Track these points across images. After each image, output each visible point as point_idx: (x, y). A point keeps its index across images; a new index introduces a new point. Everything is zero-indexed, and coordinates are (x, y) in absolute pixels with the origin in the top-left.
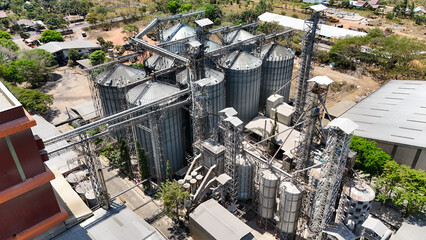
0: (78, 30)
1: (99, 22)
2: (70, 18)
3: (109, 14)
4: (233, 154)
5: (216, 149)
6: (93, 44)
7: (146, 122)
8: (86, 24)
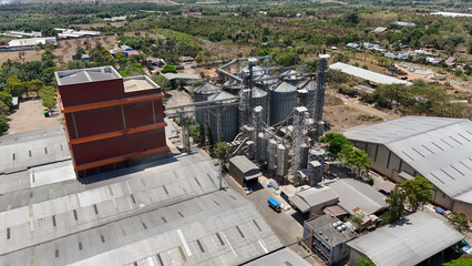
0: (187, 66)
1: (203, 63)
2: (184, 58)
3: (213, 57)
4: (258, 132)
5: (249, 129)
6: (197, 77)
7: (214, 110)
8: (195, 63)
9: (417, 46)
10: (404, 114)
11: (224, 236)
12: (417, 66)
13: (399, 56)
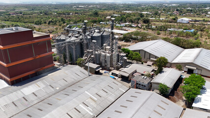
4: (95, 52)
5: (90, 51)
9: (125, 22)
10: (136, 43)
11: (105, 90)
12: (129, 28)
13: (122, 25)
